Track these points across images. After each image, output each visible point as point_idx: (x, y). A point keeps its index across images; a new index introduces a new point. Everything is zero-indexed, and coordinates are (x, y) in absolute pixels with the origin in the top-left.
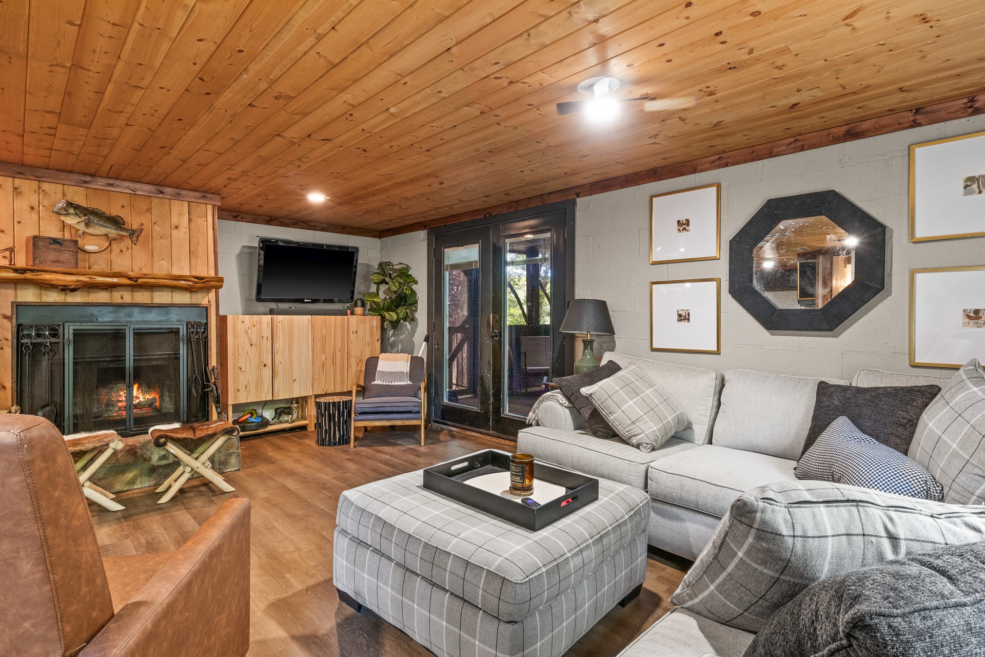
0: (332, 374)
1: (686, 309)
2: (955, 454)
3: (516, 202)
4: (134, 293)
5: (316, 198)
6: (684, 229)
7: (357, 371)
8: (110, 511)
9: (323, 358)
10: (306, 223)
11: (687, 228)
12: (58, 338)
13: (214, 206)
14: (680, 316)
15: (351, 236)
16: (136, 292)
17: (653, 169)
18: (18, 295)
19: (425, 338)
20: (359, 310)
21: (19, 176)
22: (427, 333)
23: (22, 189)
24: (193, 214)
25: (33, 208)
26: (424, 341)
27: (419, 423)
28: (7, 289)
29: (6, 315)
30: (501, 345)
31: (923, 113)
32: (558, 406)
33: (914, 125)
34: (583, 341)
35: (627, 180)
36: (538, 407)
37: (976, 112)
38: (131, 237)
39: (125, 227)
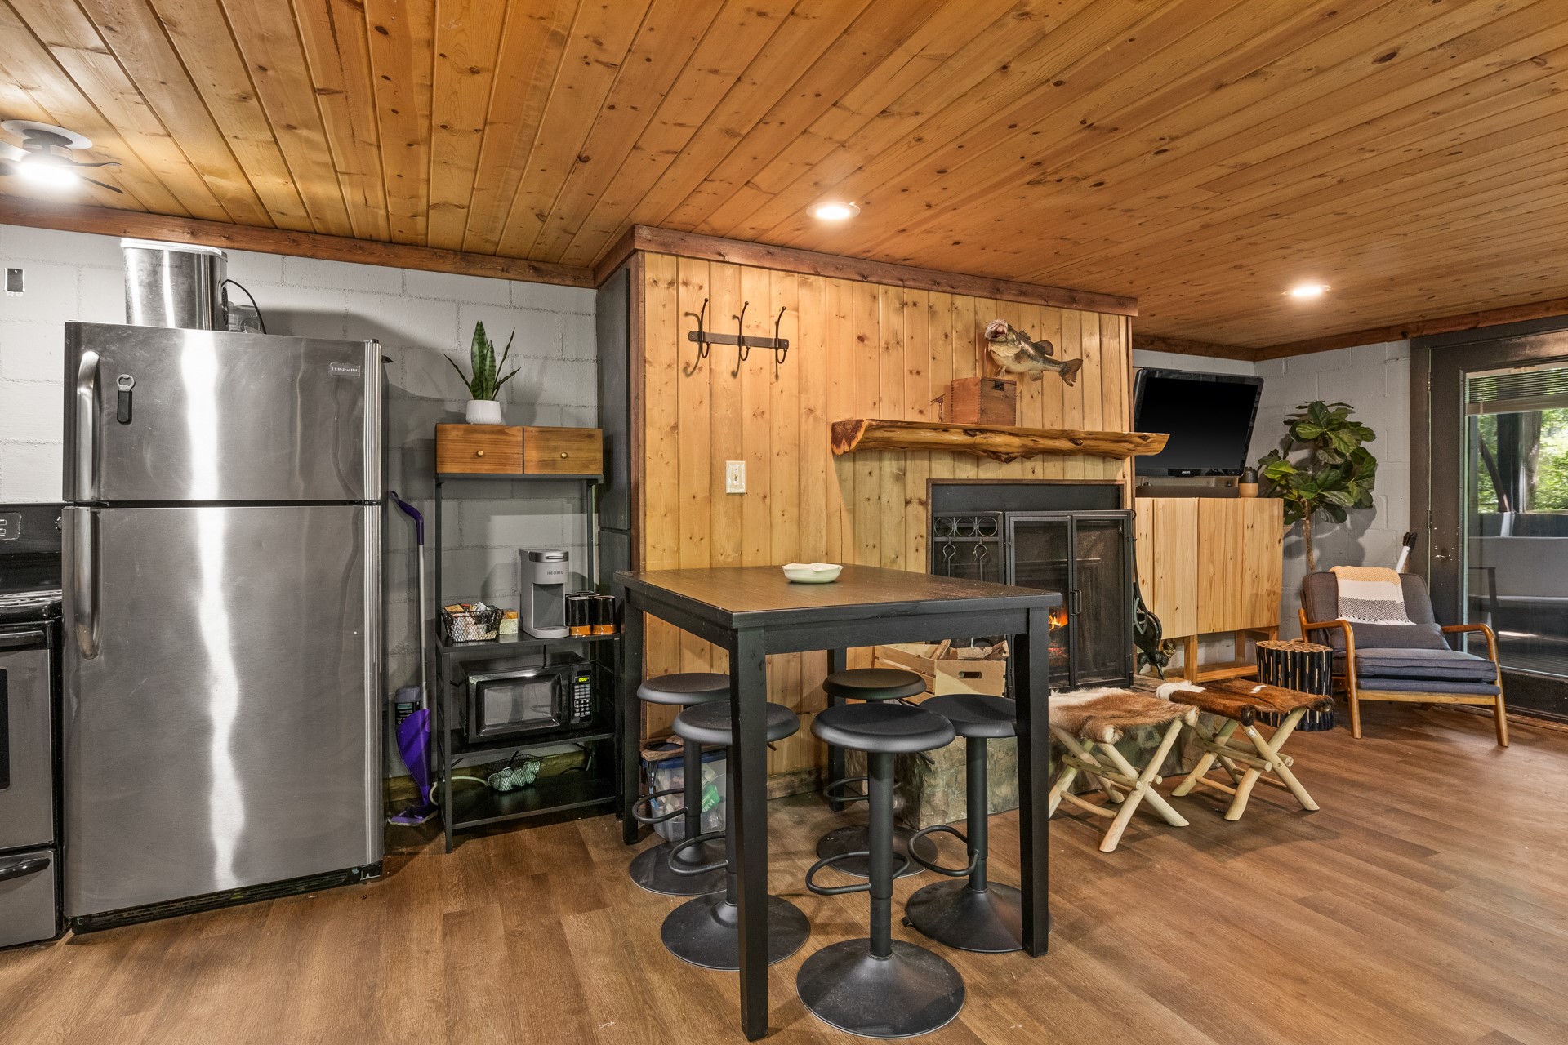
0: (1222, 598)
4: (1046, 464)
5: (1307, 291)
7: (1252, 595)
8: (1171, 826)
9: (1211, 570)
10: (1164, 342)
12: (996, 535)
13: (1127, 317)
15: (1217, 359)
16: (1048, 461)
18: (933, 469)
19: (1405, 538)
20: (1251, 488)
21: (935, 288)
22: (1411, 529)
23: (936, 308)
24: (1104, 333)
25: (946, 336)
26: (1404, 544)
27: (1491, 701)
28: (922, 459)
29: (919, 499)
38: (1063, 374)
39: (1053, 358)
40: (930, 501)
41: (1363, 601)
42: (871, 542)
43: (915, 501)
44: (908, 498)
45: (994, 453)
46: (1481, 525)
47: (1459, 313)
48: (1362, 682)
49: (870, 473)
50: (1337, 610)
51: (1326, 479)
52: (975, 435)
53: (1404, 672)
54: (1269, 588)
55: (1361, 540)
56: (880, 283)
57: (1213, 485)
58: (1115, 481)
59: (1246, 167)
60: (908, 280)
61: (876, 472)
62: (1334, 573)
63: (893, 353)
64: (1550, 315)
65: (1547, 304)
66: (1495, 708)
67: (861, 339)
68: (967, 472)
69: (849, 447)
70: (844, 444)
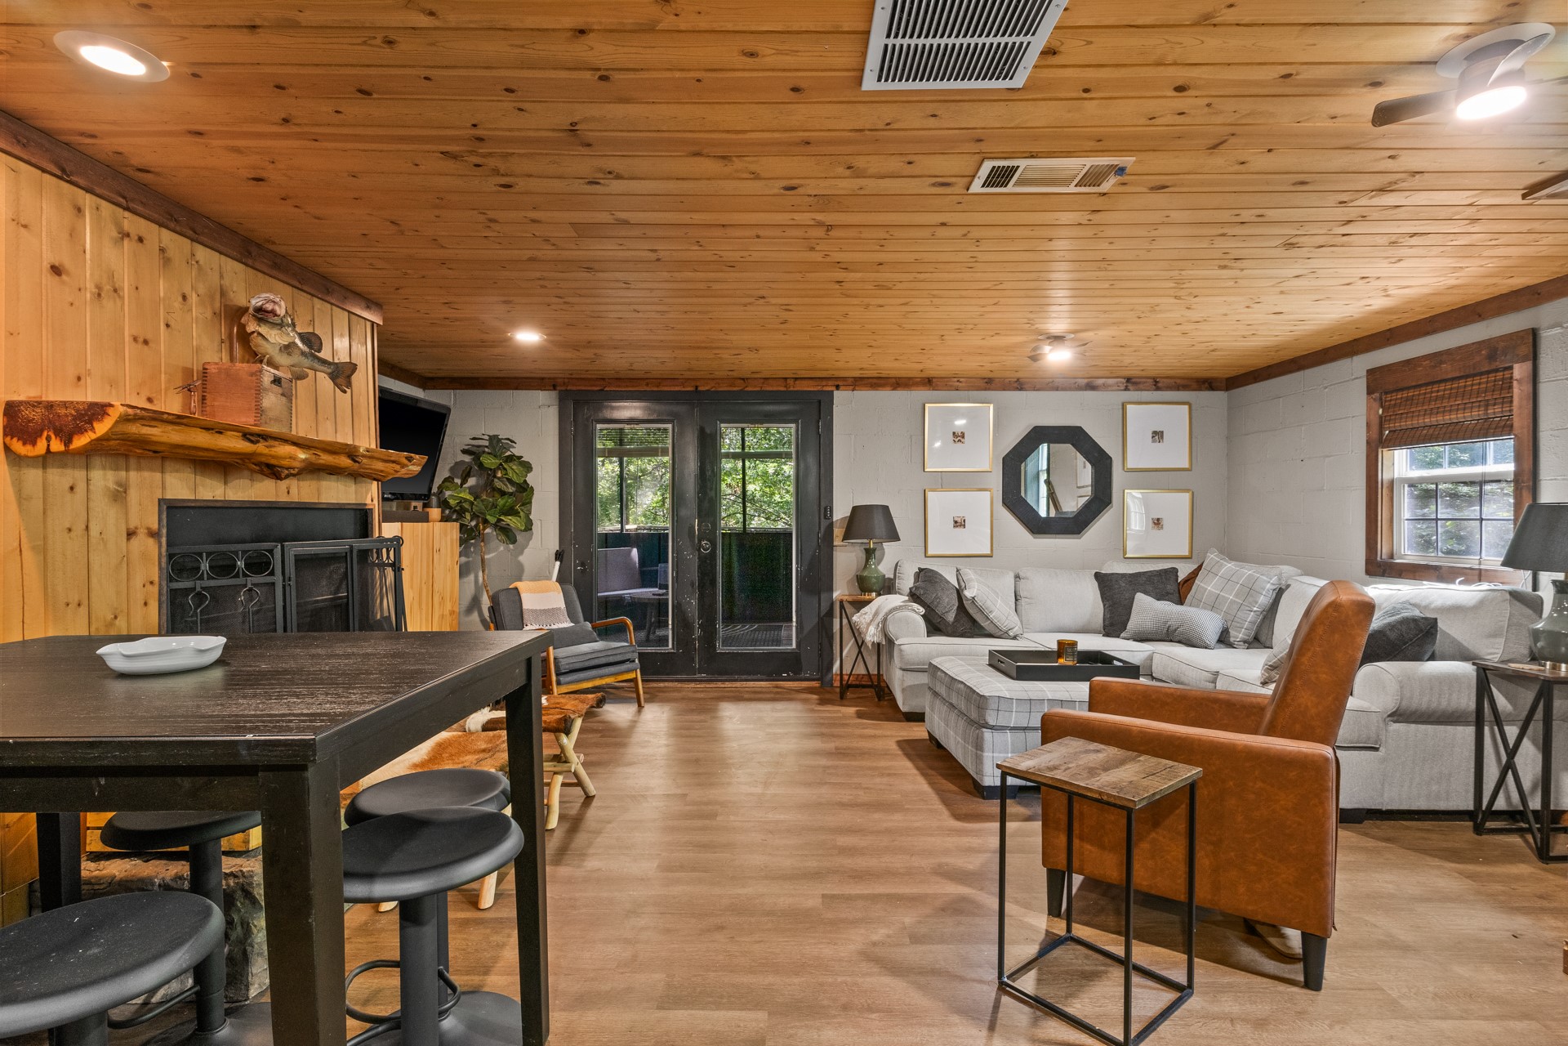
1: (962, 516)
5: (528, 337)
6: (959, 441)
7: (439, 616)
11: (962, 440)
12: (271, 574)
13: (375, 323)
14: (956, 522)
17: (928, 378)
18: (168, 484)
19: (556, 555)
20: (435, 513)
21: (172, 225)
22: (560, 547)
23: (170, 253)
24: (353, 337)
25: (184, 297)
26: (556, 560)
27: (631, 676)
28: (152, 470)
29: (148, 529)
30: (715, 560)
31: (1131, 383)
32: (915, 615)
33: (1126, 389)
34: (865, 549)
35: (899, 383)
36: (885, 620)
37: (1158, 389)
38: (333, 377)
39: (321, 355)
40: (164, 531)
41: (540, 610)
42: (74, 598)
43: (142, 532)
44: (132, 526)
45: (268, 466)
46: (606, 539)
47: (593, 377)
48: (562, 679)
49: (72, 488)
50: (523, 620)
51: (504, 506)
52: (258, 442)
53: (587, 664)
54: (450, 608)
55: (521, 558)
56: (87, 191)
57: (394, 509)
58: (366, 504)
59: (626, 223)
60: (133, 200)
61: (81, 488)
62: (516, 589)
63: (108, 303)
64: (648, 389)
65: (648, 381)
66: (635, 680)
67: (56, 270)
68: (212, 490)
69: (66, 445)
70: (48, 439)
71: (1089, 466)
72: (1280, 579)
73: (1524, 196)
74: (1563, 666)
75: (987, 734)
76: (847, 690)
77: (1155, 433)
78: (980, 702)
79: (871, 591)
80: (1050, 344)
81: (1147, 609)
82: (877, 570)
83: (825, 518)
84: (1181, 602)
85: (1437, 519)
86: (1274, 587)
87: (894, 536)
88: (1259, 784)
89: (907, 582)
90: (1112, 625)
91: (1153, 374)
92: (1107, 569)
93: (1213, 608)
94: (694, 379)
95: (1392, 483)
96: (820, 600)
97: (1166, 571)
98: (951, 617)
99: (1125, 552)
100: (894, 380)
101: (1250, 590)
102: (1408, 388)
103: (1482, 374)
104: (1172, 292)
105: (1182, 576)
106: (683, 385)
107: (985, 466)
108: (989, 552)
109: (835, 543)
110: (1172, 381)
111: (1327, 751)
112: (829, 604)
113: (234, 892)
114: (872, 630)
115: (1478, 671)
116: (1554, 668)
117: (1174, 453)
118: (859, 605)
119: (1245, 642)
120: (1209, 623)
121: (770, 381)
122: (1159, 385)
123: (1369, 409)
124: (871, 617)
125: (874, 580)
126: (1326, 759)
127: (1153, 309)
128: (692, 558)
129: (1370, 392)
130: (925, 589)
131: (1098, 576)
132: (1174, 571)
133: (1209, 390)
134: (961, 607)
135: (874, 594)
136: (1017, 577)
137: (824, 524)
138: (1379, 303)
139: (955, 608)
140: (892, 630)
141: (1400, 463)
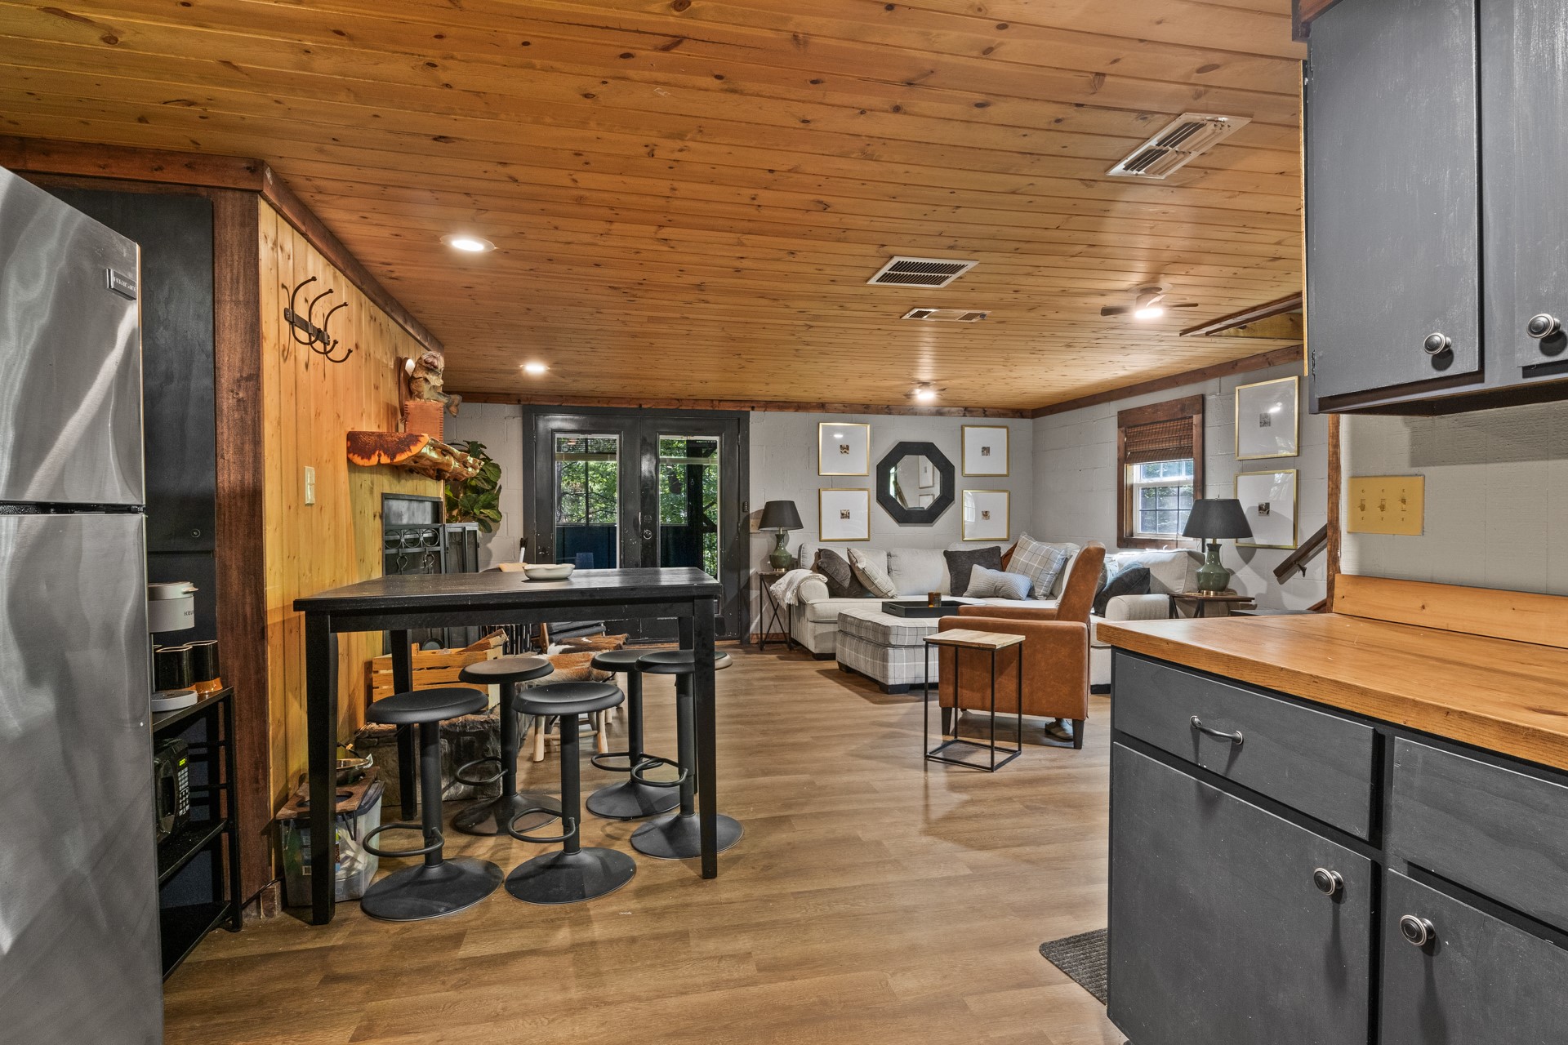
1: (847, 509)
2: (1037, 568)
3: (678, 400)
5: (535, 369)
6: (845, 452)
14: (843, 514)
17: (822, 403)
18: (384, 483)
19: (521, 542)
22: (524, 536)
26: (521, 546)
28: (380, 474)
29: (379, 513)
30: (656, 545)
31: (968, 411)
32: (820, 582)
33: (964, 415)
34: (776, 535)
35: (800, 406)
36: (798, 588)
37: (986, 416)
42: (362, 556)
43: (377, 515)
44: (375, 511)
47: (554, 394)
49: (361, 486)
58: (440, 498)
63: (368, 365)
65: (600, 399)
67: (357, 346)
68: (395, 487)
69: (392, 460)
70: (379, 456)
71: (938, 473)
72: (1066, 552)
73: (1181, 335)
74: (1212, 592)
75: (890, 651)
76: (766, 644)
77: (984, 448)
78: (885, 631)
79: (781, 567)
80: (920, 387)
81: (981, 575)
82: (785, 551)
83: (743, 511)
84: (1003, 569)
85: (1156, 510)
86: (1062, 557)
87: (798, 525)
88: (1052, 645)
89: (810, 560)
90: (957, 588)
91: (982, 406)
92: (951, 549)
93: (1024, 573)
94: (638, 399)
95: (1132, 486)
96: (739, 575)
97: (992, 549)
98: (846, 584)
99: (963, 537)
100: (796, 404)
101: (1047, 560)
102: (1141, 425)
103: (1178, 419)
104: (1002, 363)
105: (1003, 552)
106: (629, 403)
107: (864, 471)
108: (867, 537)
109: (751, 531)
110: (995, 410)
111: (1084, 625)
112: (747, 578)
113: (489, 731)
114: (789, 594)
115: (1170, 598)
116: (1207, 594)
117: (997, 464)
118: (774, 578)
119: (1044, 595)
120: (1021, 583)
121: (700, 402)
122: (987, 413)
123: (1119, 438)
124: (785, 586)
125: (784, 559)
126: (1083, 629)
127: (989, 370)
128: (636, 543)
129: (1119, 427)
130: (825, 563)
131: (946, 554)
132: (998, 549)
133: (1019, 417)
134: (854, 577)
135: (783, 570)
136: (889, 555)
137: (743, 515)
138: (1121, 373)
139: (849, 577)
140: (805, 594)
141: (1136, 474)
